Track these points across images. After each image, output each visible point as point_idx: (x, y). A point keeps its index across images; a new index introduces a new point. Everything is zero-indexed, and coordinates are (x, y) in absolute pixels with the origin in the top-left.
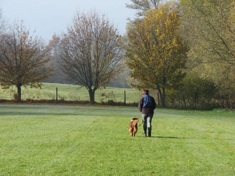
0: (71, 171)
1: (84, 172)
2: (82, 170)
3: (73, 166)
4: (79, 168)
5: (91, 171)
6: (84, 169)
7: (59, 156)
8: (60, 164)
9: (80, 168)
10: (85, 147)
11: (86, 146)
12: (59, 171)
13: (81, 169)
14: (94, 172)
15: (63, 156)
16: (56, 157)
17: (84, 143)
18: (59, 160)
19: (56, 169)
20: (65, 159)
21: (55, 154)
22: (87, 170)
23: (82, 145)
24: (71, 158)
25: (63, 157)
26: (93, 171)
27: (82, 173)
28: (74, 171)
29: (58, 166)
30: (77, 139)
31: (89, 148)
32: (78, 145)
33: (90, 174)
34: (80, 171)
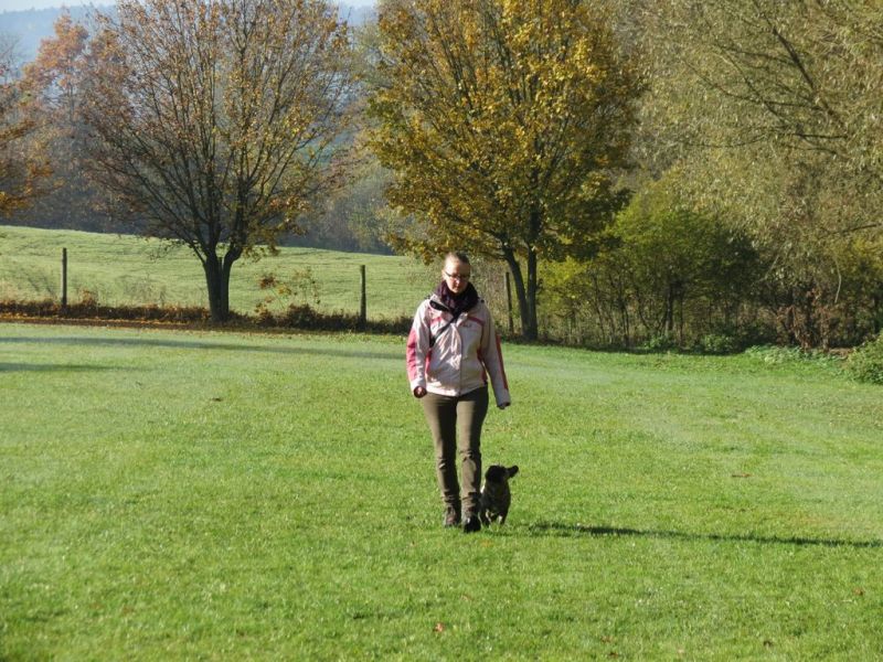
0: (83, 614)
1: (143, 617)
2: (133, 610)
3: (98, 591)
4: (120, 601)
5: (172, 616)
6: (141, 605)
7: (43, 547)
8: (42, 585)
9: (126, 601)
10: (159, 509)
11: (165, 505)
12: (30, 613)
13: (130, 603)
14: (185, 620)
15: (56, 549)
16: (29, 551)
17: (156, 492)
18: (37, 565)
19: (18, 604)
20: (67, 559)
21: (24, 539)
22: (156, 608)
23: (149, 500)
24: (94, 555)
25: (61, 554)
26: (180, 612)
27: (129, 622)
28: (96, 615)
29: (29, 592)
30: (132, 473)
31: (175, 513)
32: (132, 499)
33: (167, 625)
34: (126, 611)
